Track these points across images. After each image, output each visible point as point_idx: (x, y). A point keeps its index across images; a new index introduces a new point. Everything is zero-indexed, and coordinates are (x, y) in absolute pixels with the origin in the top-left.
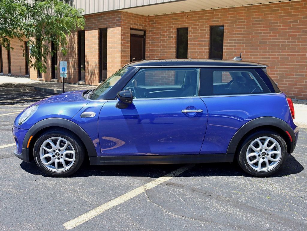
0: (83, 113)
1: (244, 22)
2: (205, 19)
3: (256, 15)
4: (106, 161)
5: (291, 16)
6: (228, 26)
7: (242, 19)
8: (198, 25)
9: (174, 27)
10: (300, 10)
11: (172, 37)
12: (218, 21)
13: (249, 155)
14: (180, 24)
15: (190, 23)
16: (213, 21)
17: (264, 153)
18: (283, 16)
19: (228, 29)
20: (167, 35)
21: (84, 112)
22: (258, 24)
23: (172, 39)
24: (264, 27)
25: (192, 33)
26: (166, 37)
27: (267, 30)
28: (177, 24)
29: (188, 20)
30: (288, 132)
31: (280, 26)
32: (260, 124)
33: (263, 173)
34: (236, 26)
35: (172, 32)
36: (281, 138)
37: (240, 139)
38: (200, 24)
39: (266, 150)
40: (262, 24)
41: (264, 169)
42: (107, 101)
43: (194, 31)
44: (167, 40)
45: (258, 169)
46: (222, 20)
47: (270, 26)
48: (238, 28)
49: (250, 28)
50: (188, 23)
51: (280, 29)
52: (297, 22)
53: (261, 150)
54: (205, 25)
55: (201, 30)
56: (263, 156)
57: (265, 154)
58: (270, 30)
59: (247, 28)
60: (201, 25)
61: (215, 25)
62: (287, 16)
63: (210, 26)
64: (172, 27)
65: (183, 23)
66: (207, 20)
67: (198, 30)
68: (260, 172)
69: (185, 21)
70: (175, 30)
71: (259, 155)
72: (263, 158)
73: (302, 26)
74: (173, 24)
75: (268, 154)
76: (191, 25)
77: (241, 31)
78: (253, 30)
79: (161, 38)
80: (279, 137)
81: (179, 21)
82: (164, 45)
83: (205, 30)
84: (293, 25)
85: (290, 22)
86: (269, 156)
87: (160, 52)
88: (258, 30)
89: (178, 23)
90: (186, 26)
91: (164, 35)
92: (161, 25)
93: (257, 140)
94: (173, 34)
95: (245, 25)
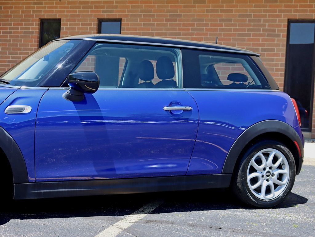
0: (9, 107)
1: (153, 16)
2: (91, 7)
3: (171, 7)
4: (42, 191)
5: (222, 11)
6: (127, 20)
7: (150, 11)
8: (79, 16)
9: (36, 16)
10: (234, 4)
11: (32, 33)
12: (112, 11)
13: (250, 177)
14: (45, 12)
15: (64, 12)
16: (104, 12)
17: (268, 172)
18: (212, 11)
19: (128, 25)
20: (22, 29)
21: (10, 104)
22: (176, 20)
23: (32, 37)
24: (184, 25)
25: (67, 29)
26: (21, 33)
27: (188, 30)
28: (41, 12)
29: (61, 7)
30: (297, 142)
31: (207, 25)
32: (264, 129)
33: (269, 201)
34: (141, 21)
35: (32, 24)
36: (289, 150)
37: (240, 152)
38: (81, 14)
39: (270, 168)
40: (180, 21)
41: (270, 197)
42: (48, 89)
43: (70, 25)
44: (21, 37)
45: (262, 196)
46: (118, 11)
47: (193, 25)
48: (144, 25)
49: (163, 25)
50: (59, 12)
51: (207, 30)
52: (231, 20)
53: (264, 169)
54: (91, 16)
55: (83, 25)
56: (268, 178)
57: (269, 174)
58: (193, 30)
59: (158, 25)
60: (83, 16)
61: (107, 17)
62: (217, 11)
63: (98, 18)
64: (32, 16)
65: (52, 12)
66: (93, 9)
67: (78, 24)
68: (265, 201)
69: (56, 7)
70: (38, 22)
71: (263, 176)
72: (268, 180)
73: (238, 28)
74: (34, 12)
75: (273, 175)
76: (67, 16)
77: (149, 29)
78: (168, 29)
79: (10, 33)
80: (286, 150)
81: (45, 7)
82: (17, 45)
83: (90, 24)
84: (226, 25)
85: (221, 20)
86: (275, 177)
87: (9, 57)
88: (174, 29)
89: (43, 10)
90: (57, 17)
91: (18, 29)
92: (11, 12)
93: (260, 154)
94: (33, 28)
95: (154, 20)
